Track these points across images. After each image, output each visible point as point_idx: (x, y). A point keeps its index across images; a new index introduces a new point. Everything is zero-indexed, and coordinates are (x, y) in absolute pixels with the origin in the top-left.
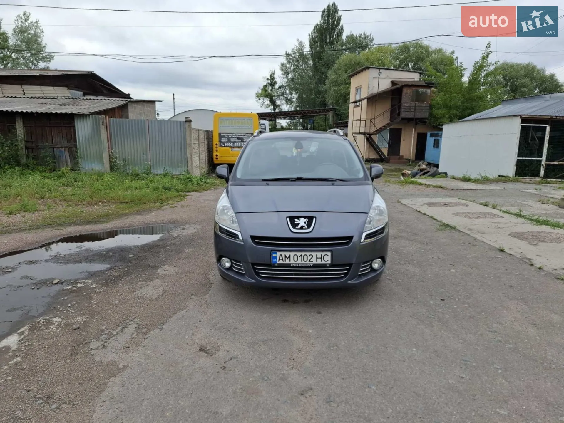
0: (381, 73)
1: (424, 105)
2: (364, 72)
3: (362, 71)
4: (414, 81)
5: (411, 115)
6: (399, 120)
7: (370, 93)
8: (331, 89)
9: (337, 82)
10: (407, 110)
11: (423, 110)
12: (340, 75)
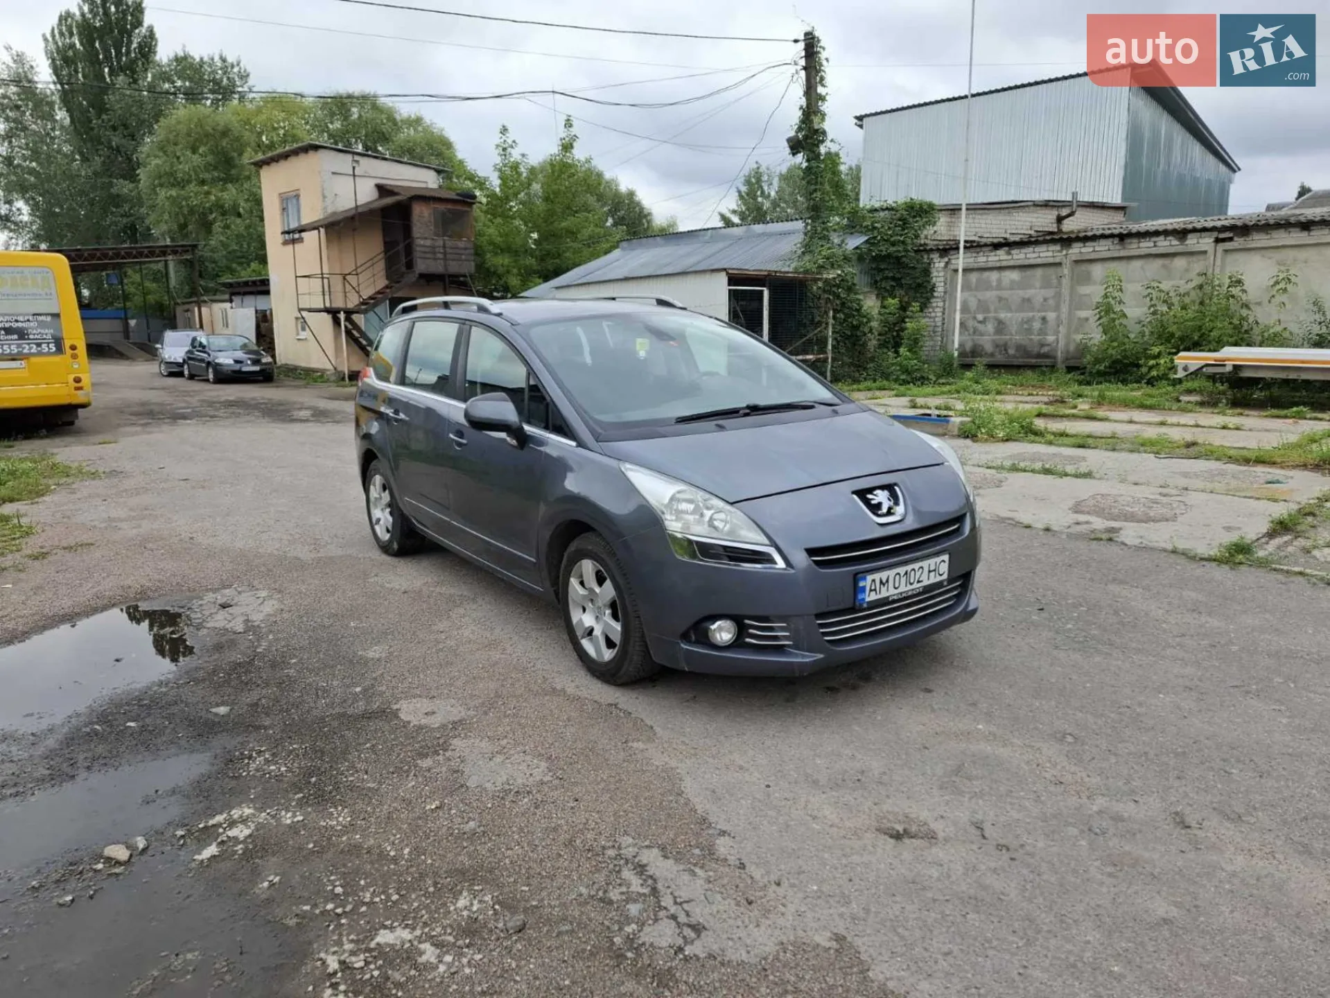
0: (357, 162)
1: (461, 244)
2: (302, 157)
3: (295, 152)
4: (427, 188)
5: (437, 267)
6: (412, 277)
7: (330, 211)
8: (157, 194)
9: (172, 174)
10: (428, 256)
11: (463, 257)
12: (178, 158)
